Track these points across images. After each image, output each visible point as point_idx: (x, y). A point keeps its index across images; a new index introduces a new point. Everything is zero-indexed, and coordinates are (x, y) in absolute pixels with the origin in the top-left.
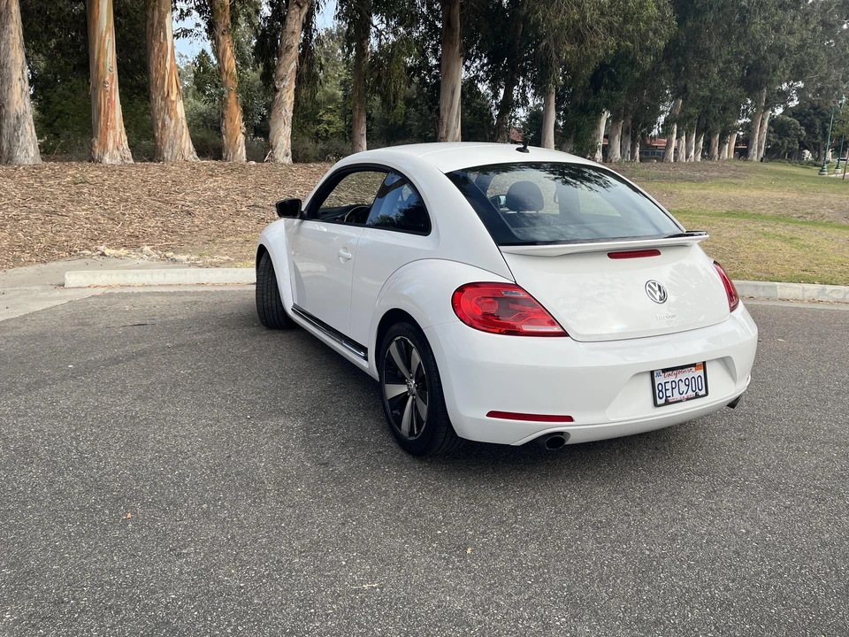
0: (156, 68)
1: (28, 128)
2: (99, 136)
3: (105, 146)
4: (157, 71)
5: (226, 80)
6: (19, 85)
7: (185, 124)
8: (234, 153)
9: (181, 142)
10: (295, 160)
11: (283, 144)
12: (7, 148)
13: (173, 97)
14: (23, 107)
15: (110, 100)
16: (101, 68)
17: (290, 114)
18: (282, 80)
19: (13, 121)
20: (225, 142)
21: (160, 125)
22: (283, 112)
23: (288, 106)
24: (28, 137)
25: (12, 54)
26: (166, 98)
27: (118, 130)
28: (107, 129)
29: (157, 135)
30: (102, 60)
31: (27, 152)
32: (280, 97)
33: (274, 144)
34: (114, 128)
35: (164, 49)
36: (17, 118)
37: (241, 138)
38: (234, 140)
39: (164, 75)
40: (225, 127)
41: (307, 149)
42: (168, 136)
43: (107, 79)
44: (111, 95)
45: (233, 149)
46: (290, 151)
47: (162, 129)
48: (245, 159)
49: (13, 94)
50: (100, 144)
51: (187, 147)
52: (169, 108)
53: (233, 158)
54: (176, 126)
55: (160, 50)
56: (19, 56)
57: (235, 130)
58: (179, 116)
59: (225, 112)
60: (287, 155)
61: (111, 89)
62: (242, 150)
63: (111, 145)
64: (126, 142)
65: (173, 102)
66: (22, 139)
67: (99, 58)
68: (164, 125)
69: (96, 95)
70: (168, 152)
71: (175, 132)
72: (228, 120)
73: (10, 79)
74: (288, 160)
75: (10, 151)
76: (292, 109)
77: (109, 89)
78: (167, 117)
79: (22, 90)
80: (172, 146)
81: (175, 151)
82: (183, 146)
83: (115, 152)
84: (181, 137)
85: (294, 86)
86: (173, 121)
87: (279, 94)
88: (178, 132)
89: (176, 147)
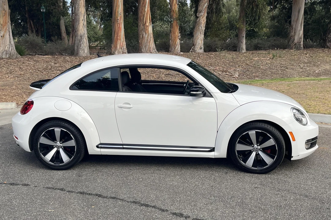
0: (141, 12)
1: (85, 40)
2: (114, 43)
3: (116, 47)
4: (141, 13)
5: (173, 15)
6: (82, 22)
7: (152, 36)
8: (174, 49)
9: (149, 44)
10: (205, 51)
11: (199, 43)
12: (76, 49)
13: (147, 24)
14: (83, 32)
15: (119, 27)
16: (117, 13)
17: (204, 29)
18: (200, 12)
19: (79, 38)
20: (171, 43)
21: (141, 37)
22: (200, 28)
23: (203, 25)
24: (85, 44)
25: (80, 9)
26: (144, 25)
27: (122, 40)
28: (117, 40)
29: (140, 41)
30: (117, 10)
31: (84, 51)
32: (199, 21)
33: (195, 43)
34: (120, 39)
35: (145, 3)
36: (81, 36)
37: (178, 41)
38: (175, 42)
39: (144, 14)
40: (171, 37)
41: (217, 44)
42: (144, 42)
43: (119, 18)
44: (120, 25)
45: (174, 47)
46: (203, 47)
47: (142, 39)
48: (180, 51)
49: (80, 26)
50: (114, 46)
51: (152, 46)
52: (145, 29)
53: (174, 51)
54: (148, 37)
55: (143, 3)
56: (83, 10)
57: (175, 38)
58: (150, 32)
59: (172, 29)
60: (201, 49)
61: (120, 23)
62: (178, 47)
63: (118, 47)
64: (125, 45)
65: (147, 26)
66: (82, 45)
67: (116, 9)
68: (143, 37)
69: (114, 25)
70: (144, 49)
71: (147, 40)
72: (173, 33)
73: (79, 21)
74: (202, 51)
75: (78, 51)
76: (205, 26)
77: (119, 22)
78: (144, 33)
79: (83, 25)
80: (146, 46)
81: (147, 49)
82: (150, 46)
83: (120, 50)
84: (150, 42)
85: (206, 15)
86: (147, 35)
87: (198, 19)
88: (148, 40)
89: (147, 47)
